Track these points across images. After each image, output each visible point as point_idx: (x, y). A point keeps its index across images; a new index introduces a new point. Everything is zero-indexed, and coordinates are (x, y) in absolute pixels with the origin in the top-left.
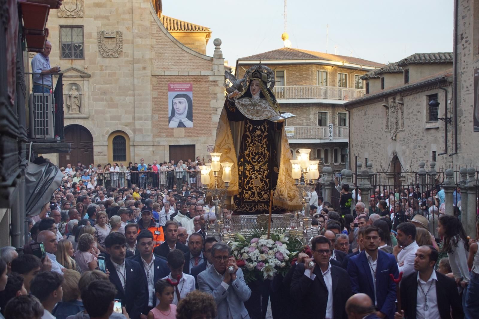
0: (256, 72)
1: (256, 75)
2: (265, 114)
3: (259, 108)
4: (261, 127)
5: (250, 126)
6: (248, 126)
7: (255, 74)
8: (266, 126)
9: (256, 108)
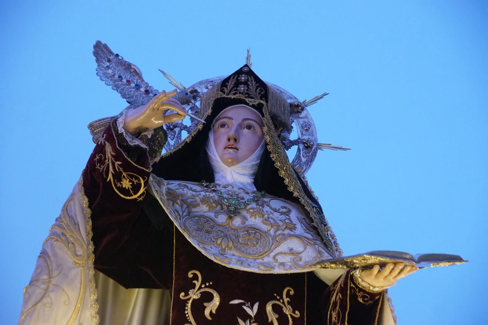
0: (243, 78)
1: (242, 88)
2: (284, 247)
3: (255, 221)
4: (262, 310)
5: (208, 297)
6: (194, 295)
7: (238, 83)
8: (287, 311)
9: (237, 222)
